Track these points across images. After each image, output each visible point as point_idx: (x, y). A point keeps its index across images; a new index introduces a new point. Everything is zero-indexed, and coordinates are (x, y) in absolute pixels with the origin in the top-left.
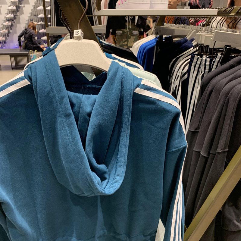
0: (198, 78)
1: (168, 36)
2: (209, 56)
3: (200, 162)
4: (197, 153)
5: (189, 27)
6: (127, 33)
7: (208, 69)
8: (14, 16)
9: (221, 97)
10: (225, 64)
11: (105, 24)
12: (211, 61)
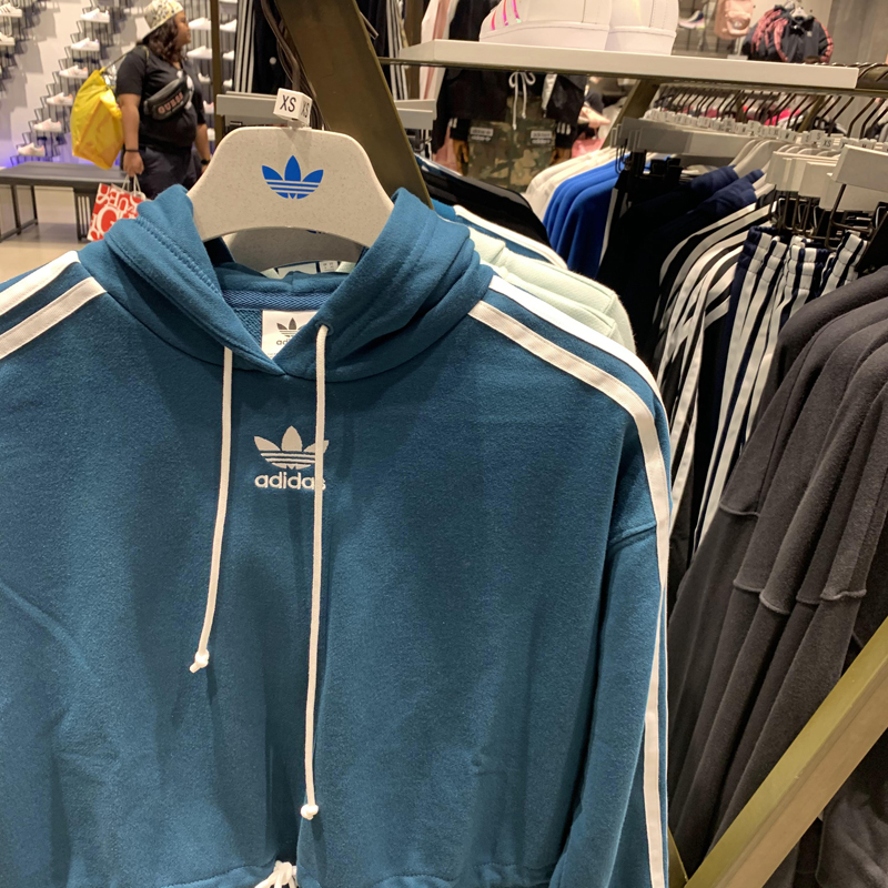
0: (766, 317)
1: (664, 157)
2: (816, 240)
3: (757, 632)
4: (746, 596)
5: (744, 130)
6: (509, 135)
7: (808, 286)
8: (103, 47)
9: (854, 396)
10: (872, 272)
11: (433, 97)
12: (820, 259)
